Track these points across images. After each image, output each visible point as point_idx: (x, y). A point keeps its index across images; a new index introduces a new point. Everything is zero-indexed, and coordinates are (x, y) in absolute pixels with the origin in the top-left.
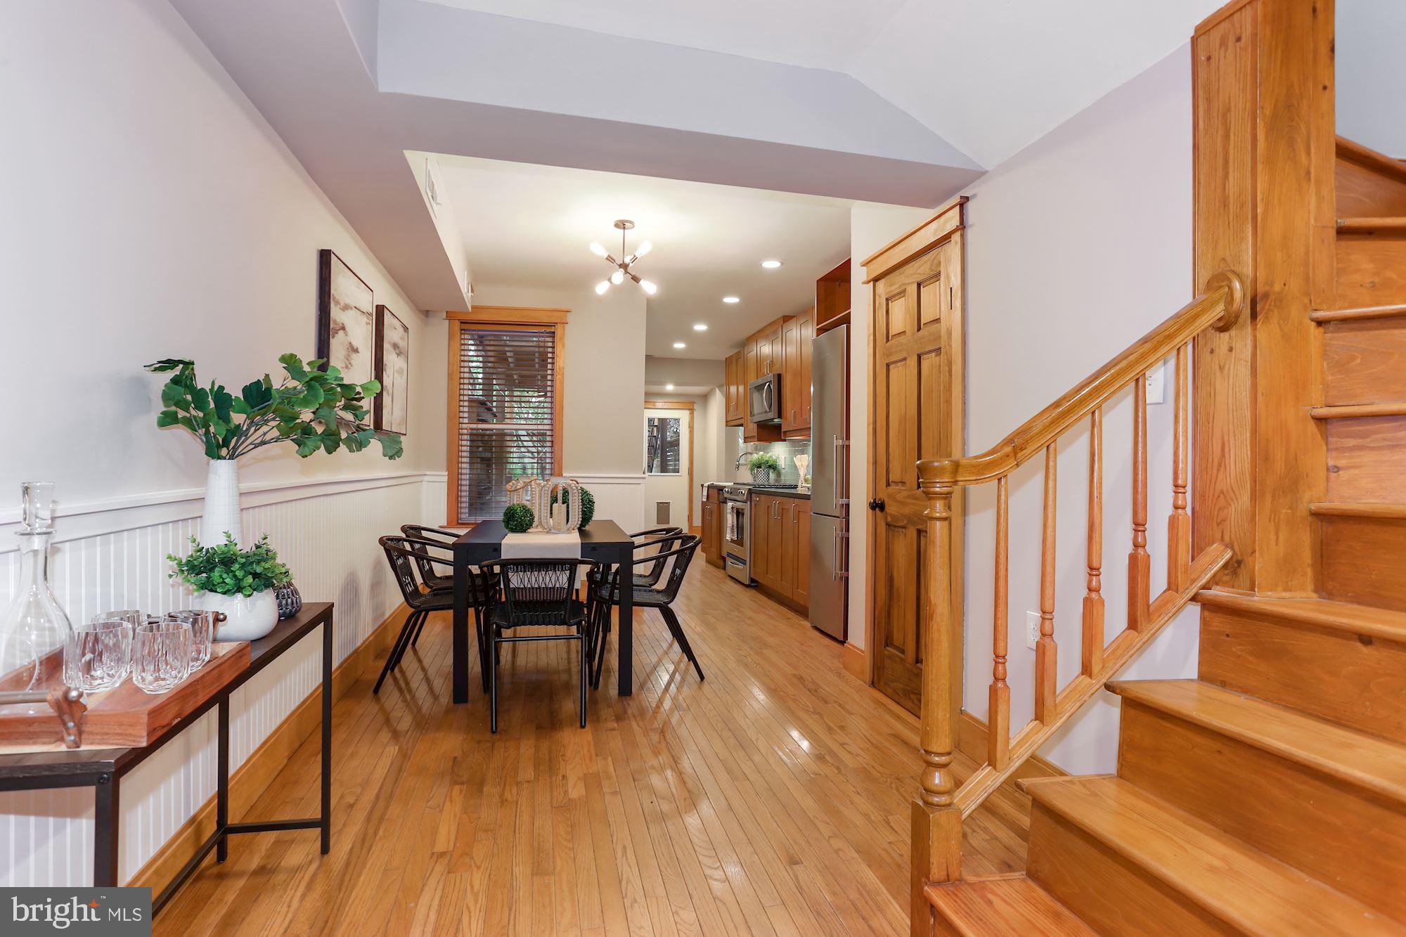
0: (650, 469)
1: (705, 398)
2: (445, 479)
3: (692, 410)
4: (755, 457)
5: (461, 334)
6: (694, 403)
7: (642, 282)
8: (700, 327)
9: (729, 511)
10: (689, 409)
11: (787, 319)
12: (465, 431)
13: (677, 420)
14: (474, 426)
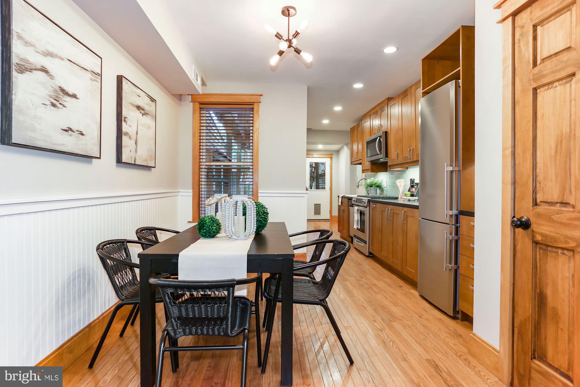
0: (311, 187)
1: (338, 152)
2: (191, 194)
3: (331, 158)
4: (369, 181)
5: (201, 111)
6: (332, 154)
7: (302, 53)
8: (338, 108)
9: (356, 211)
10: (330, 158)
11: (389, 99)
12: (203, 167)
13: (323, 164)
14: (208, 164)
